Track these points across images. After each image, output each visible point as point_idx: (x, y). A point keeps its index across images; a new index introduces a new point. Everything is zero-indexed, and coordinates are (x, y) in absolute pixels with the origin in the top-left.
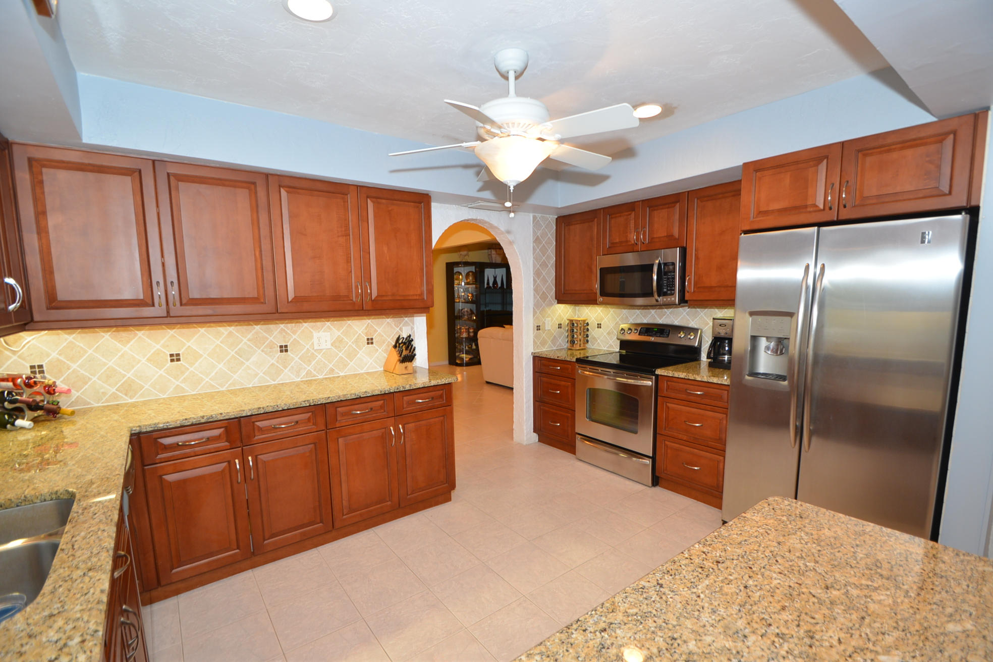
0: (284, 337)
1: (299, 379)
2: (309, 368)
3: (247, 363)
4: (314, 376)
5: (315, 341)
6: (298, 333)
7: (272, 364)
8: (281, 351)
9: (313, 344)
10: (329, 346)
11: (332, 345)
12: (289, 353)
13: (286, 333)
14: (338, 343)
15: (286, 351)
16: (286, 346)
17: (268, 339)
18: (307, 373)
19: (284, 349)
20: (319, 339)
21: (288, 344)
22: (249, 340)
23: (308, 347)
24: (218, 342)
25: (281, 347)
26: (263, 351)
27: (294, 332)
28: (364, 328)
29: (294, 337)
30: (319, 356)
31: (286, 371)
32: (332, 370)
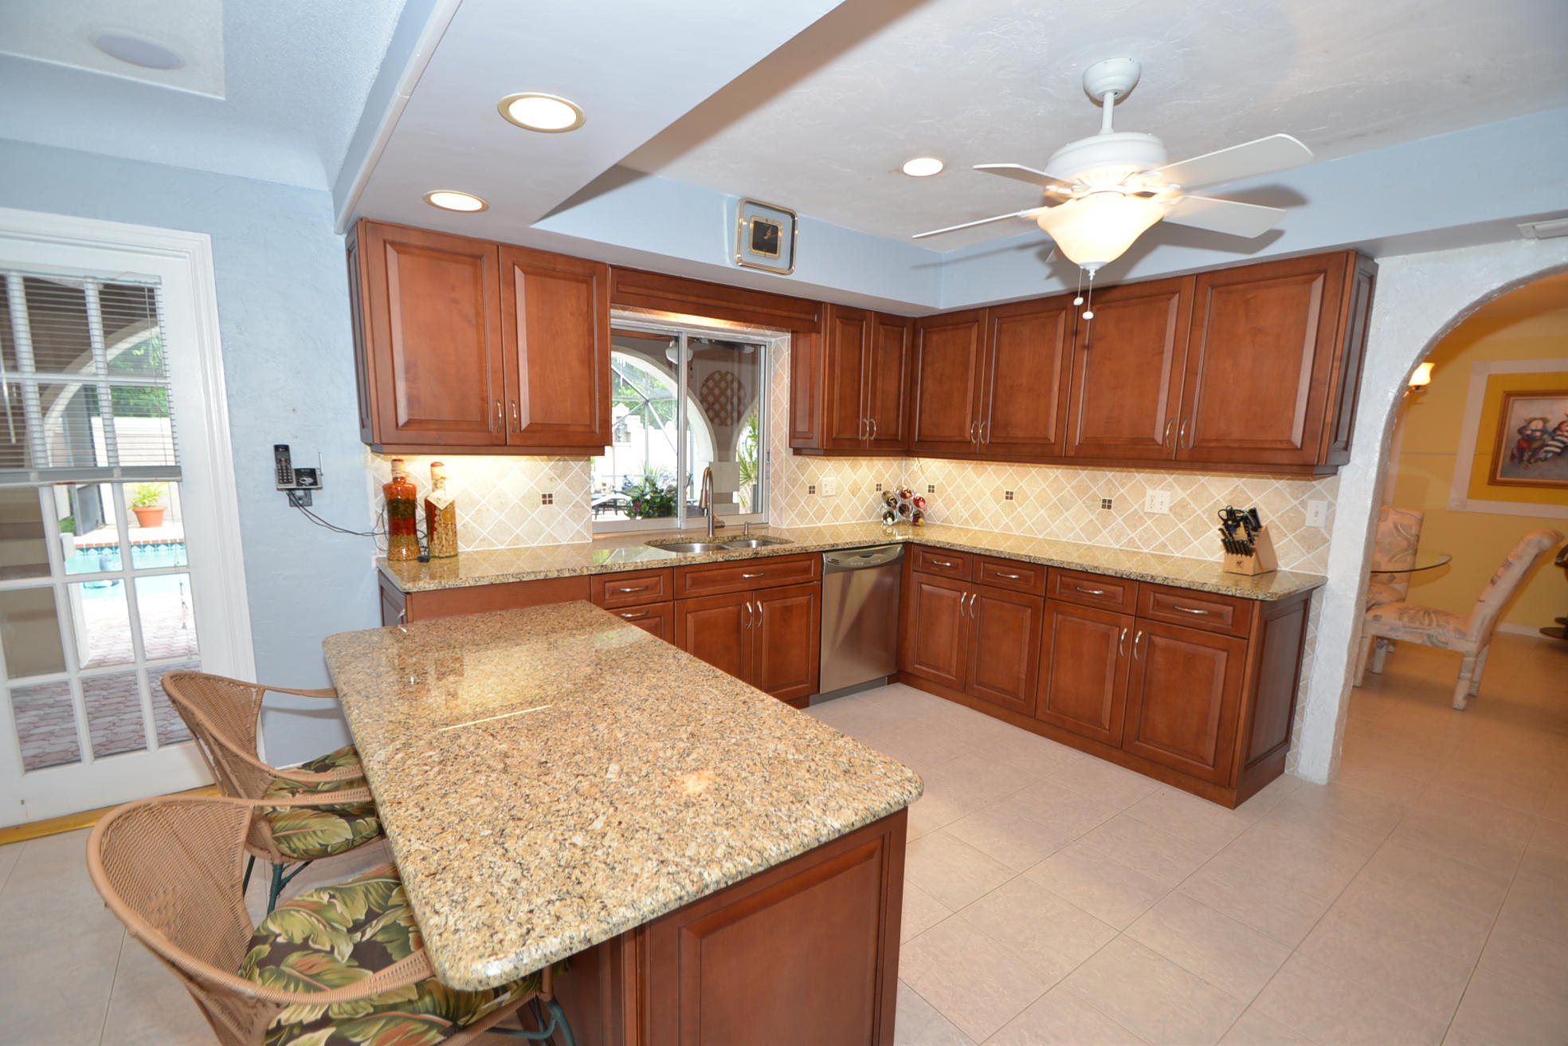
0: (1110, 490)
1: (1117, 547)
2: (1133, 535)
3: (1066, 514)
4: (1139, 548)
5: (1148, 499)
6: (1127, 487)
7: (1091, 521)
8: (1104, 507)
9: (1144, 503)
10: (1166, 510)
11: (1170, 509)
12: (1112, 510)
13: (1113, 484)
14: (1179, 509)
15: (1109, 507)
16: (1110, 501)
17: (1091, 489)
18: (1129, 542)
19: (1107, 504)
20: (1153, 498)
21: (1113, 499)
22: (1072, 488)
23: (1136, 506)
24: (1044, 486)
25: (1104, 501)
26: (1084, 503)
27: (1123, 485)
28: (1227, 492)
29: (1122, 491)
30: (1149, 522)
31: (1105, 532)
32: (1163, 546)
